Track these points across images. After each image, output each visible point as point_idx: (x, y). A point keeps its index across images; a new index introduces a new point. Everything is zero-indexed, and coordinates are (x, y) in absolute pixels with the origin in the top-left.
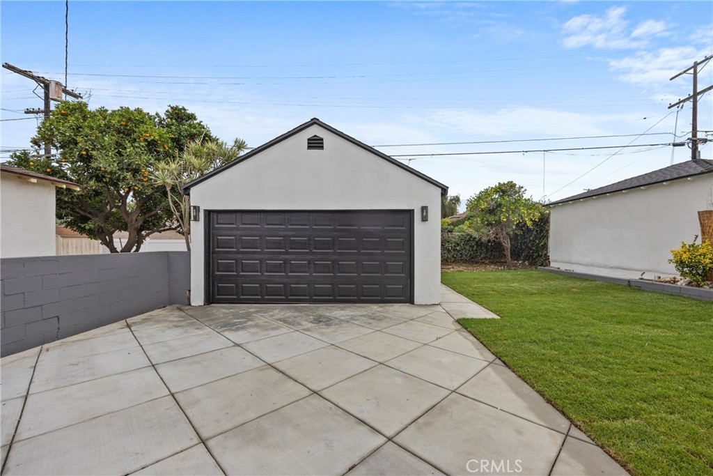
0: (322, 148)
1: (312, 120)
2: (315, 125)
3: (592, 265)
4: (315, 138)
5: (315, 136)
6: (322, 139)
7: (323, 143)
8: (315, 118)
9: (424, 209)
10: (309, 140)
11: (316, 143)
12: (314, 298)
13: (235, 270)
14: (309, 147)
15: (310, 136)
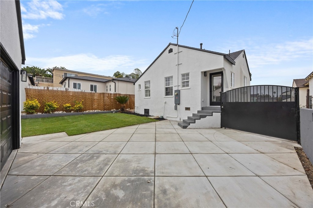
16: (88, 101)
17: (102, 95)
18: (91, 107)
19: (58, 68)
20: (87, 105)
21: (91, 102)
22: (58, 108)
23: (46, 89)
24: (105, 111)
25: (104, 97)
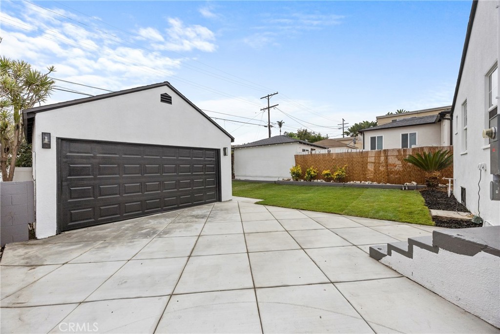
0: (171, 103)
1: (165, 82)
2: (166, 86)
3: (256, 177)
5: (166, 94)
6: (171, 98)
7: (171, 100)
8: (167, 82)
9: (225, 149)
10: (161, 95)
11: (166, 99)
12: (164, 208)
13: (91, 195)
14: (162, 101)
15: (163, 93)
16: (356, 166)
17: (382, 154)
18: (362, 176)
19: (391, 114)
20: (355, 172)
21: (362, 168)
22: (315, 176)
23: (310, 153)
24: (388, 184)
25: (386, 157)
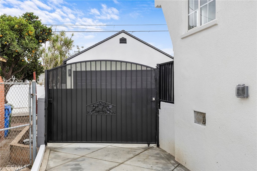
0: (126, 43)
1: (122, 31)
2: (123, 33)
4: (123, 38)
6: (126, 39)
7: (126, 41)
10: (120, 39)
11: (123, 41)
15: (121, 37)
